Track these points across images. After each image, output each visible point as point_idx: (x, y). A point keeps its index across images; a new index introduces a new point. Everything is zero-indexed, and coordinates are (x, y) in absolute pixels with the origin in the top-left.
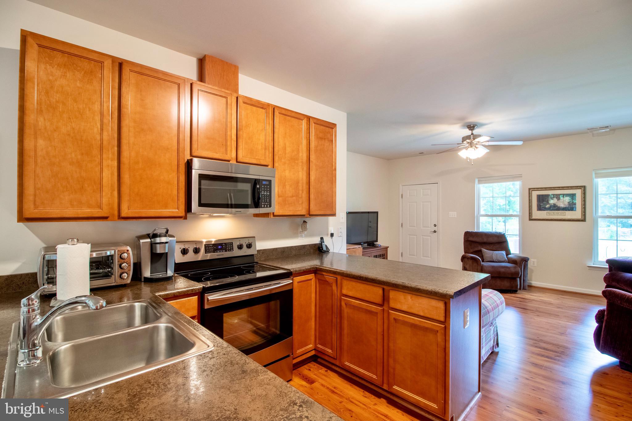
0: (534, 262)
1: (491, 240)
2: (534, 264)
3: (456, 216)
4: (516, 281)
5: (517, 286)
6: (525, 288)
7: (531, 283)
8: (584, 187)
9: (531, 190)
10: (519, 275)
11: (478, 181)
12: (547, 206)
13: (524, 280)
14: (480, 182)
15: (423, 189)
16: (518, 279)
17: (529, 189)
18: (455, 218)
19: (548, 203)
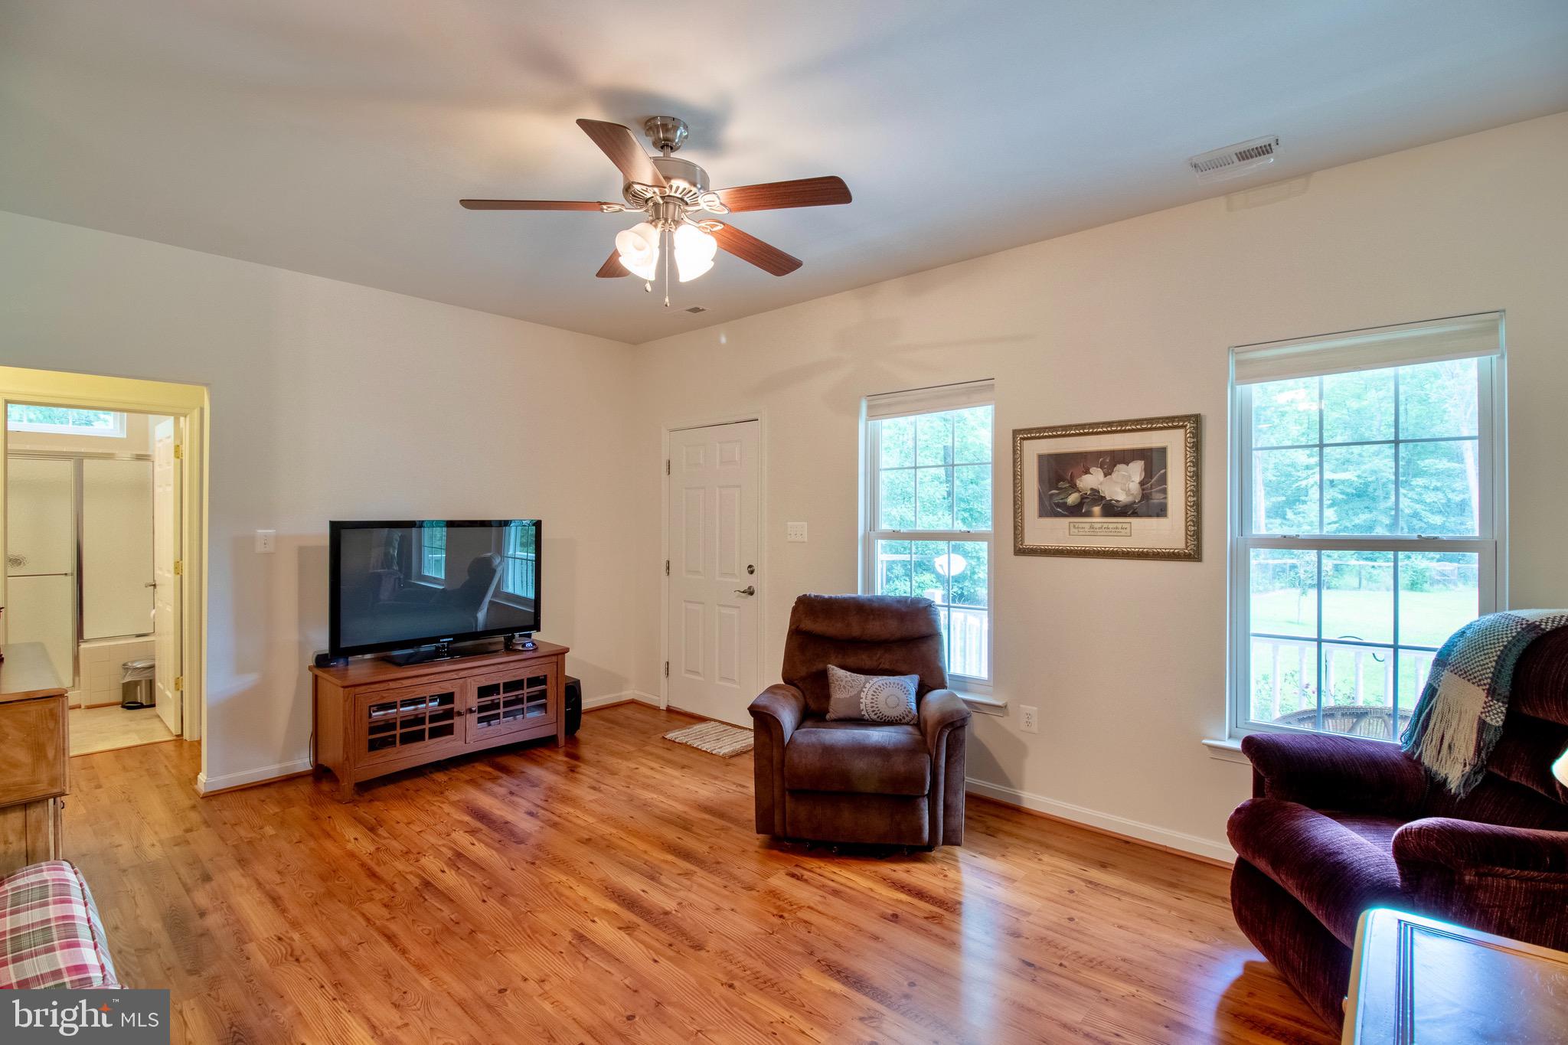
0: (1029, 715)
1: (875, 628)
2: (1028, 724)
3: (806, 540)
4: (915, 810)
5: (920, 829)
6: (954, 840)
7: (1019, 798)
8: (1197, 420)
9: (1022, 435)
10: (923, 787)
11: (870, 407)
12: (1073, 499)
13: (946, 807)
14: (874, 413)
15: (719, 443)
16: (925, 805)
17: (1015, 432)
18: (804, 542)
19: (1074, 487)
